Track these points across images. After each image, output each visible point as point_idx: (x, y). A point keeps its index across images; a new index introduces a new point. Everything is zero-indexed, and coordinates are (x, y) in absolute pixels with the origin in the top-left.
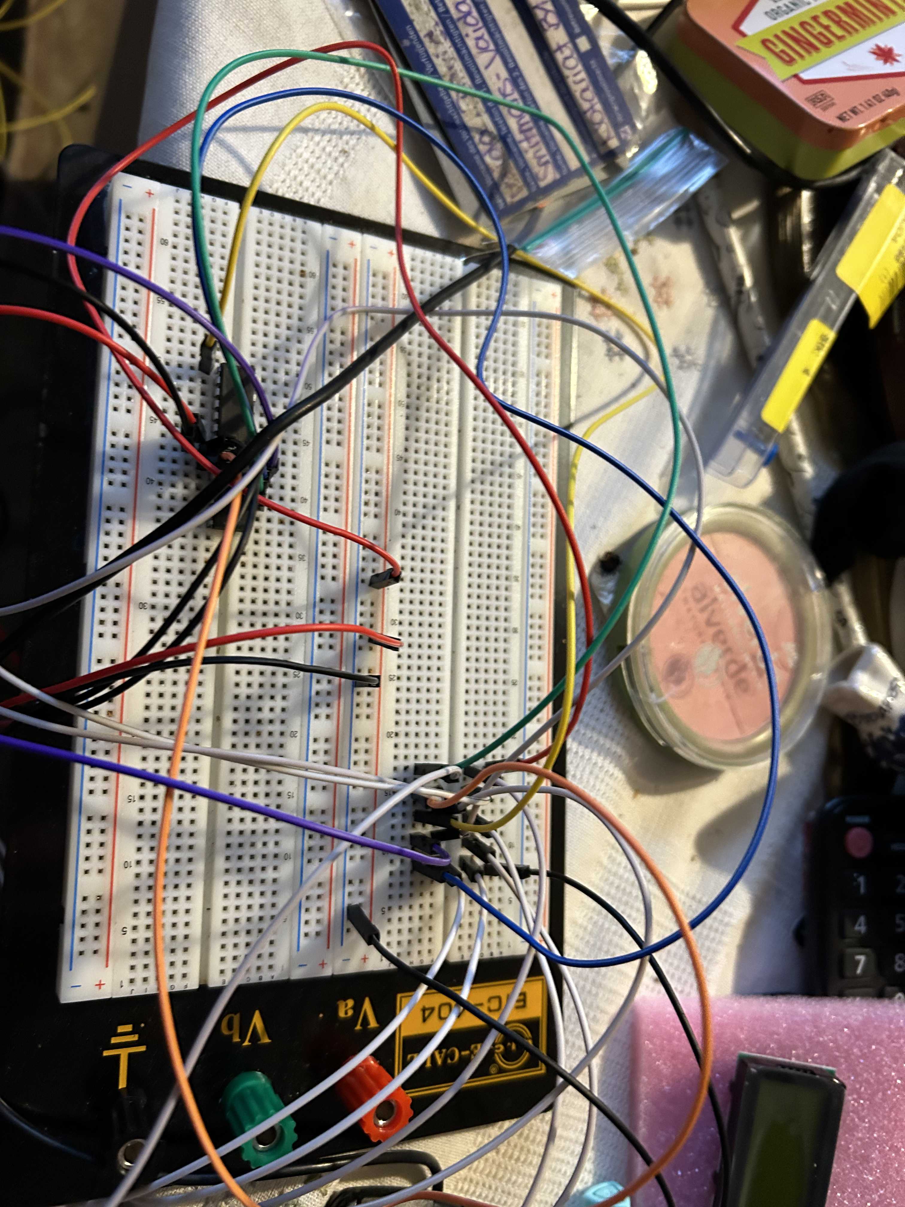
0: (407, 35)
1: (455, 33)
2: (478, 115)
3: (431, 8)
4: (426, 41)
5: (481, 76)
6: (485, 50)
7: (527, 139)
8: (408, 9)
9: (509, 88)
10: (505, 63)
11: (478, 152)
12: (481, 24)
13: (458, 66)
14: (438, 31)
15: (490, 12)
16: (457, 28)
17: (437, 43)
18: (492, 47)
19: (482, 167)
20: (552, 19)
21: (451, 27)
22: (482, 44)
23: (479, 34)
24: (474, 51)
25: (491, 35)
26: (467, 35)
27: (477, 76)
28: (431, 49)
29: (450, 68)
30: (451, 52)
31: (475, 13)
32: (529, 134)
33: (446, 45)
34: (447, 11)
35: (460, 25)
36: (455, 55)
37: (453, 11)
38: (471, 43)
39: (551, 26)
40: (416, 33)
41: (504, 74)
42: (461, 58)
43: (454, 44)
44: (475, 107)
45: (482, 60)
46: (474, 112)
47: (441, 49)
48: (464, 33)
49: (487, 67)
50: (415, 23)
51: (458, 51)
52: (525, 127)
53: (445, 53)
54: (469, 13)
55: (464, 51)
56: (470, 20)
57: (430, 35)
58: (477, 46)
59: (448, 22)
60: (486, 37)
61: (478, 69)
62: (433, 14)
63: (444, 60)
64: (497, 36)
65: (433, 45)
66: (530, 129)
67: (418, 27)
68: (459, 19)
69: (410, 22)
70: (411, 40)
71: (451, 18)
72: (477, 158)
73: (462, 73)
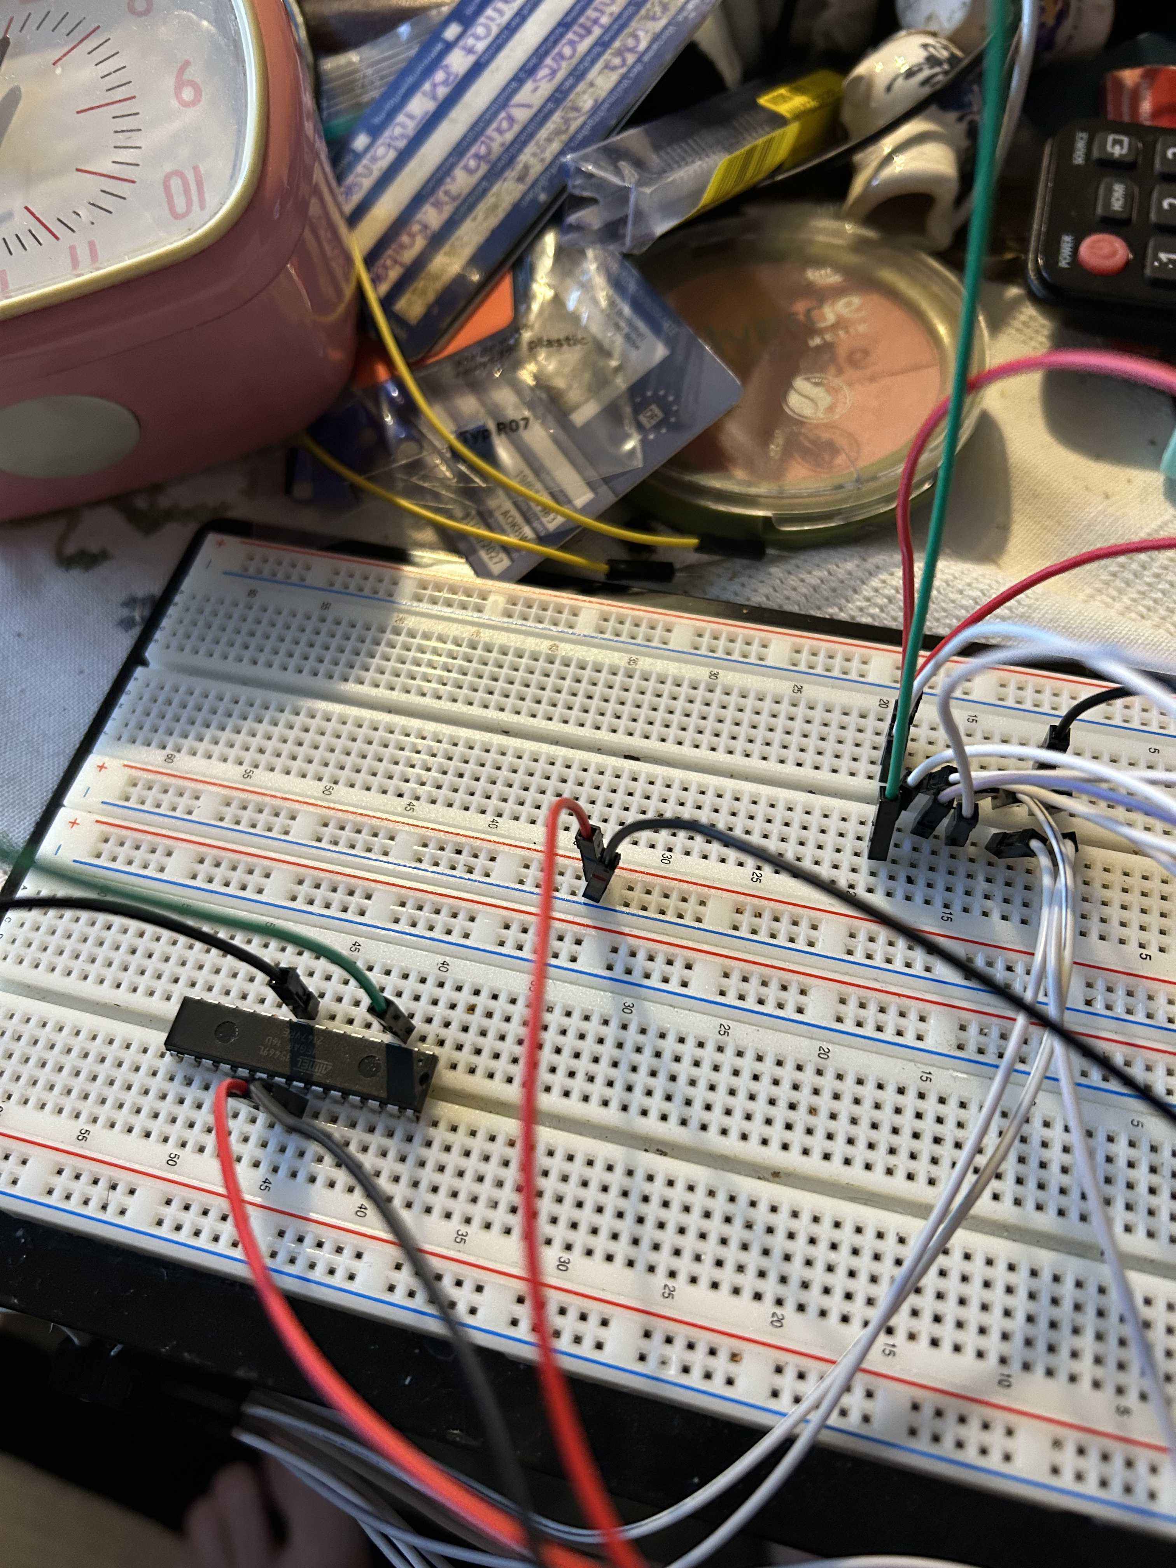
0: (534, 201)
1: (506, 157)
2: (592, 85)
3: (489, 195)
4: (530, 180)
5: (543, 106)
6: (511, 119)
7: (596, 21)
9: (543, 72)
10: (515, 91)
11: (639, 60)
12: (483, 139)
13: (543, 134)
14: (511, 174)
15: (465, 137)
16: (499, 159)
17: (527, 167)
18: (503, 115)
19: (655, 47)
20: (439, 76)
21: (500, 165)
22: (505, 125)
23: (495, 135)
24: (517, 128)
25: (489, 122)
26: (503, 145)
27: (546, 110)
28: (536, 169)
29: (549, 140)
30: (530, 148)
31: (473, 150)
32: (589, 24)
33: (526, 157)
34: (484, 178)
35: (493, 157)
36: (532, 143)
37: (481, 173)
38: (509, 136)
39: (448, 74)
40: (525, 194)
41: (529, 85)
42: (531, 136)
43: (520, 150)
44: (584, 92)
45: (522, 115)
46: (592, 90)
47: (532, 161)
48: (502, 149)
49: (528, 106)
50: (514, 200)
51: (525, 144)
52: (581, 31)
53: (534, 155)
54: (477, 156)
55: (523, 138)
56: (483, 150)
57: (520, 179)
58: (511, 127)
59: (497, 170)
60: (494, 125)
61: (536, 115)
62: (495, 189)
63: (543, 151)
64: (487, 117)
65: (531, 171)
66: (582, 26)
67: (518, 196)
68: (489, 162)
69: (516, 205)
70: (537, 195)
71: (490, 169)
72: (646, 59)
73: (550, 126)
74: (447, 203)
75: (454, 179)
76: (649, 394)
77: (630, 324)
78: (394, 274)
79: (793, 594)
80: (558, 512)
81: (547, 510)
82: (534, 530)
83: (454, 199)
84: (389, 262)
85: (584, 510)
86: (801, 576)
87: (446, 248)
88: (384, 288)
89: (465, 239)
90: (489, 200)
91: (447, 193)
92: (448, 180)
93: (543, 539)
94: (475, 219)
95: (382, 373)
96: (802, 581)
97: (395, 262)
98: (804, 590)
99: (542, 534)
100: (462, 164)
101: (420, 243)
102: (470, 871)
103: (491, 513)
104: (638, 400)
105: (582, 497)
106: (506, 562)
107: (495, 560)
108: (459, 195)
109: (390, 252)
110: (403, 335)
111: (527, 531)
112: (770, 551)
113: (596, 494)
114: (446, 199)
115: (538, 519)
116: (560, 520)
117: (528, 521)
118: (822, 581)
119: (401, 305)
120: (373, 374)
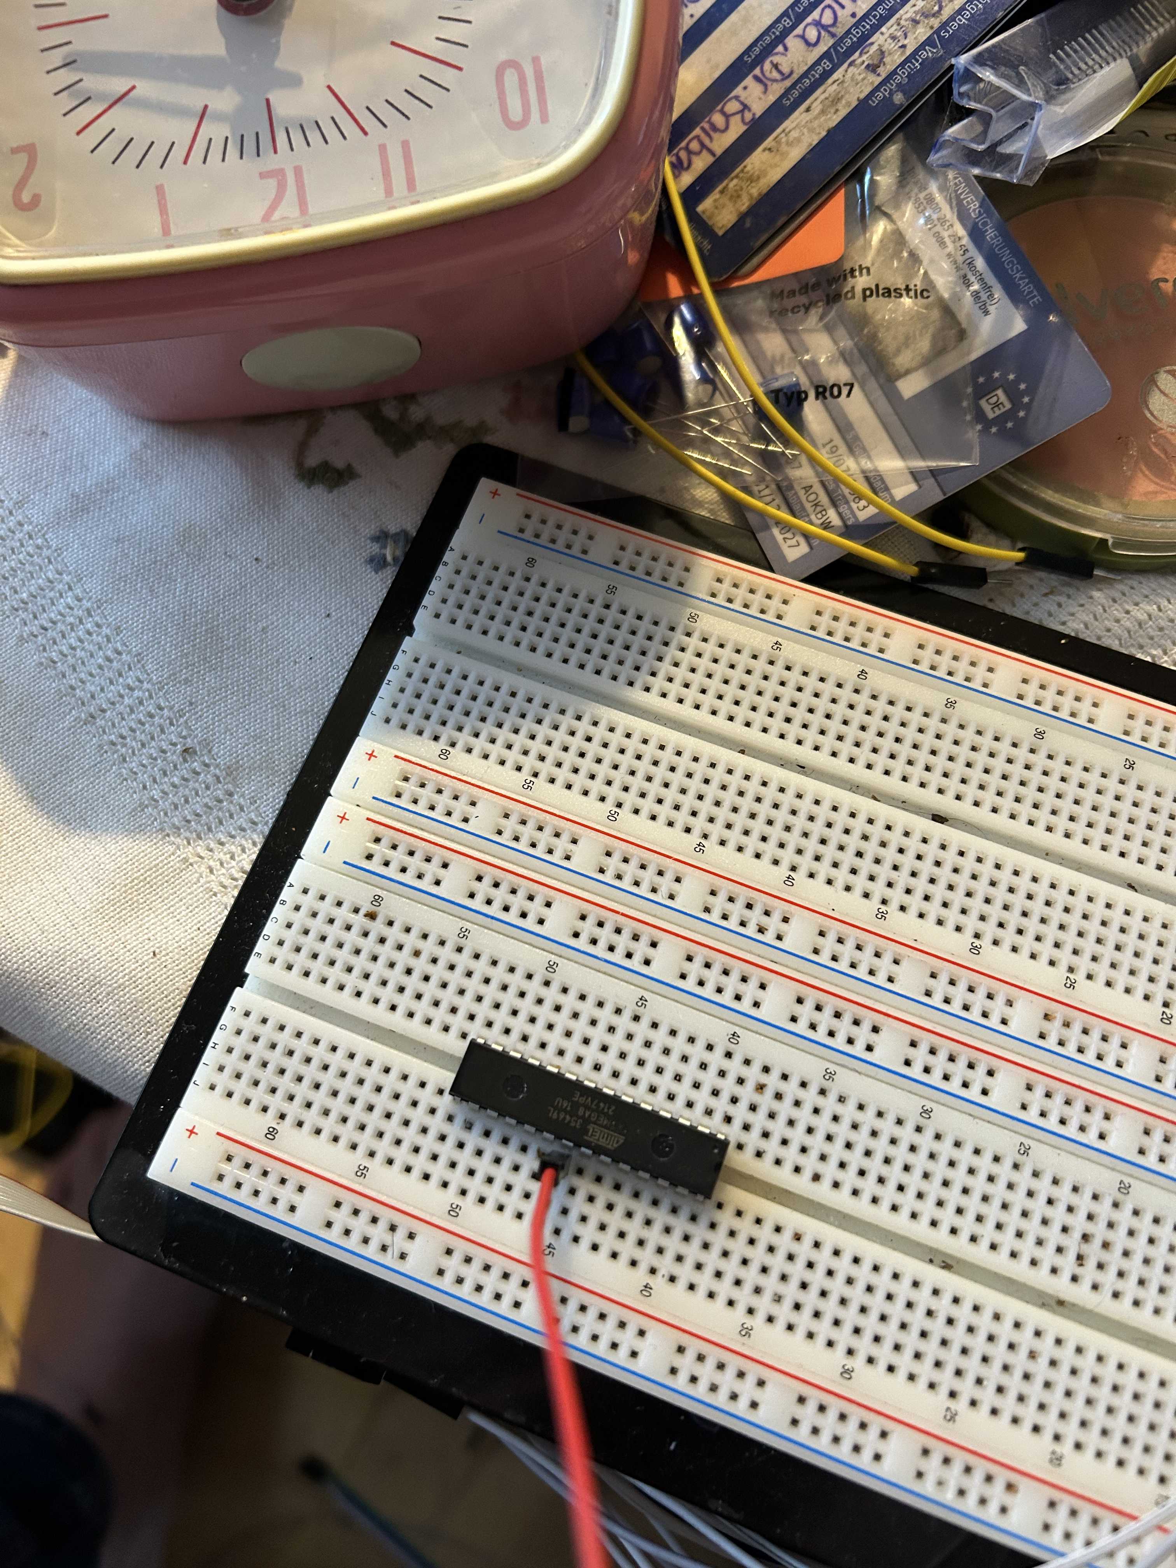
0: (887, 101)
1: (857, 33)
3: (830, 81)
4: (884, 72)
8: (843, 112)
14: (862, 58)
16: (848, 32)
17: (882, 53)
21: (849, 42)
26: (853, 15)
28: (895, 58)
29: (915, 22)
30: (889, 28)
31: (815, 15)
33: (882, 38)
34: (826, 55)
35: (840, 31)
36: (893, 20)
37: (822, 48)
40: (877, 89)
43: (875, 28)
47: (890, 45)
48: (852, 21)
50: (862, 96)
51: (883, 20)
53: (893, 37)
54: (817, 24)
56: (827, 19)
57: (872, 68)
59: (843, 48)
62: (838, 75)
63: (906, 35)
65: (887, 60)
67: (868, 90)
68: (833, 35)
69: (863, 103)
70: (891, 93)
71: (834, 46)
74: (775, 81)
75: (786, 49)
76: (996, 375)
77: (981, 280)
78: (701, 164)
79: (1115, 627)
80: (870, 502)
81: (859, 497)
82: (840, 515)
83: (785, 77)
84: (695, 146)
85: (901, 504)
86: (1127, 607)
87: (769, 142)
88: (687, 179)
89: (794, 134)
90: (829, 88)
91: (776, 66)
92: (780, 48)
93: (850, 531)
94: (808, 110)
95: (675, 287)
96: (1128, 612)
97: (703, 146)
98: (1128, 624)
99: (850, 523)
100: (799, 30)
101: (736, 129)
102: (761, 930)
103: (791, 487)
104: (981, 380)
105: (904, 489)
106: (804, 549)
107: (789, 542)
108: (791, 73)
109: (697, 131)
110: (707, 246)
111: (832, 516)
112: (1096, 572)
113: (920, 487)
114: (775, 75)
115: (847, 502)
116: (872, 510)
117: (834, 504)
118: (1150, 616)
119: (705, 206)
120: (665, 287)
